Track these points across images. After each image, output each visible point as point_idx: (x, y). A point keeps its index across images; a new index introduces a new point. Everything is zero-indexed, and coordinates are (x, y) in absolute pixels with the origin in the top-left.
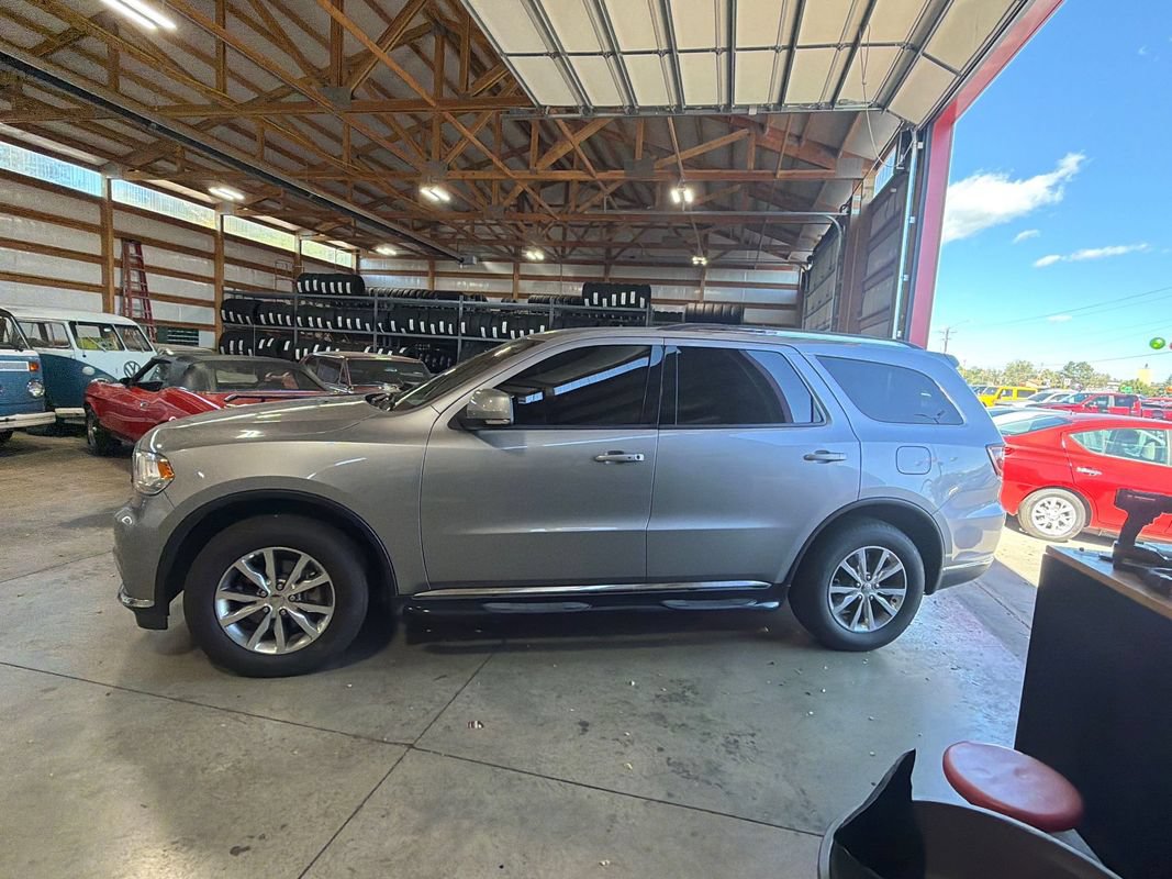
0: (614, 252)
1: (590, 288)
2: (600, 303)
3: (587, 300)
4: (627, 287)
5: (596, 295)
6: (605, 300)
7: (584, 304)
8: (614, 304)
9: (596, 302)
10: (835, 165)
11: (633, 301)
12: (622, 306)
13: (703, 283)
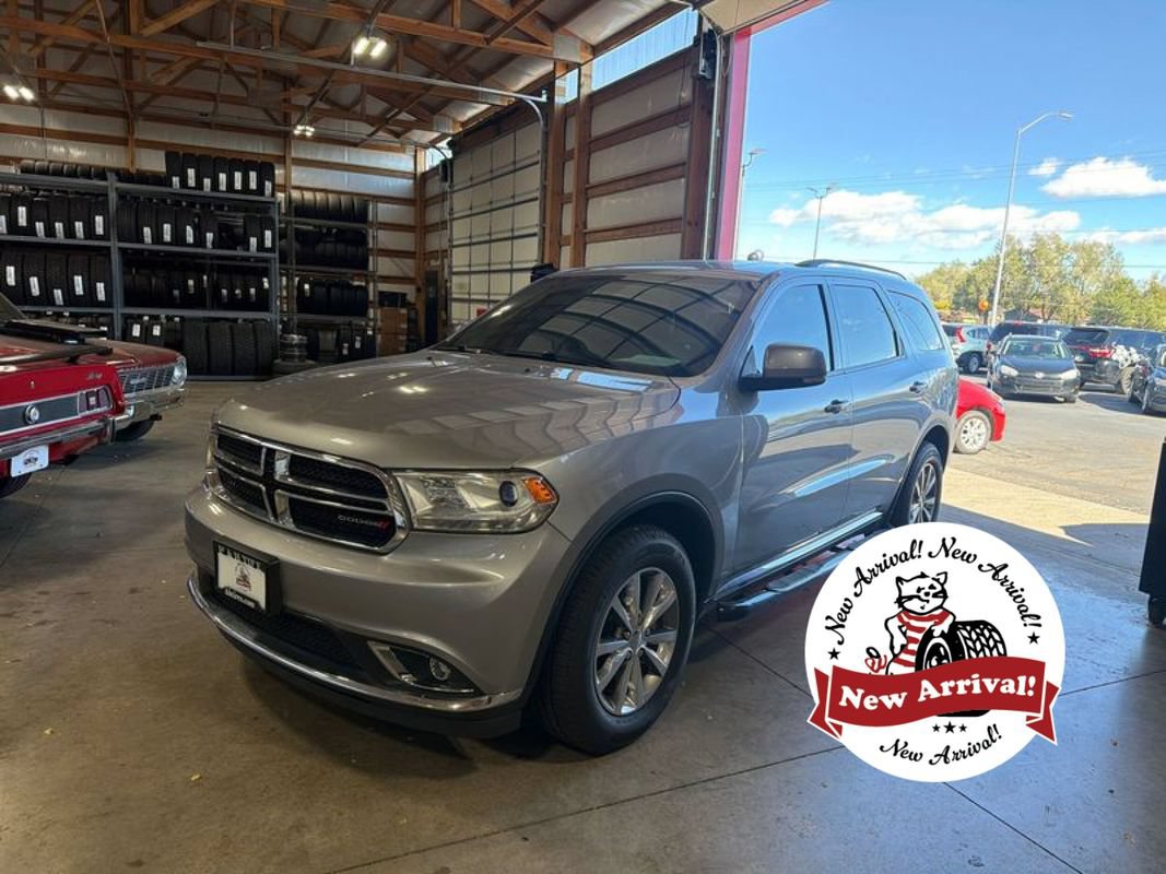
0: (140, 98)
1: (178, 160)
2: (199, 185)
3: (176, 180)
4: (245, 165)
5: (191, 172)
6: (207, 182)
7: (171, 185)
8: (223, 187)
9: (192, 182)
10: (552, 42)
11: (253, 185)
12: (237, 192)
13: (288, 161)
